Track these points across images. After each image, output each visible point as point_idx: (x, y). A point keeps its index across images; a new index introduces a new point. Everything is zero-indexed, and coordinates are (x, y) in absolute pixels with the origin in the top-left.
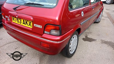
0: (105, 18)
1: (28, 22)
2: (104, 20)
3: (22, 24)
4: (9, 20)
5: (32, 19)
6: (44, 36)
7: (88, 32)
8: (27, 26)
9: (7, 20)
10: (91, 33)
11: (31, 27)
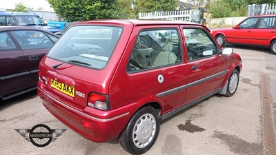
0: (252, 87)
1: (70, 88)
2: (248, 91)
3: (62, 90)
4: (46, 82)
5: (74, 83)
6: (87, 109)
7: (198, 113)
8: (68, 93)
9: (44, 83)
10: (201, 116)
11: (73, 96)
